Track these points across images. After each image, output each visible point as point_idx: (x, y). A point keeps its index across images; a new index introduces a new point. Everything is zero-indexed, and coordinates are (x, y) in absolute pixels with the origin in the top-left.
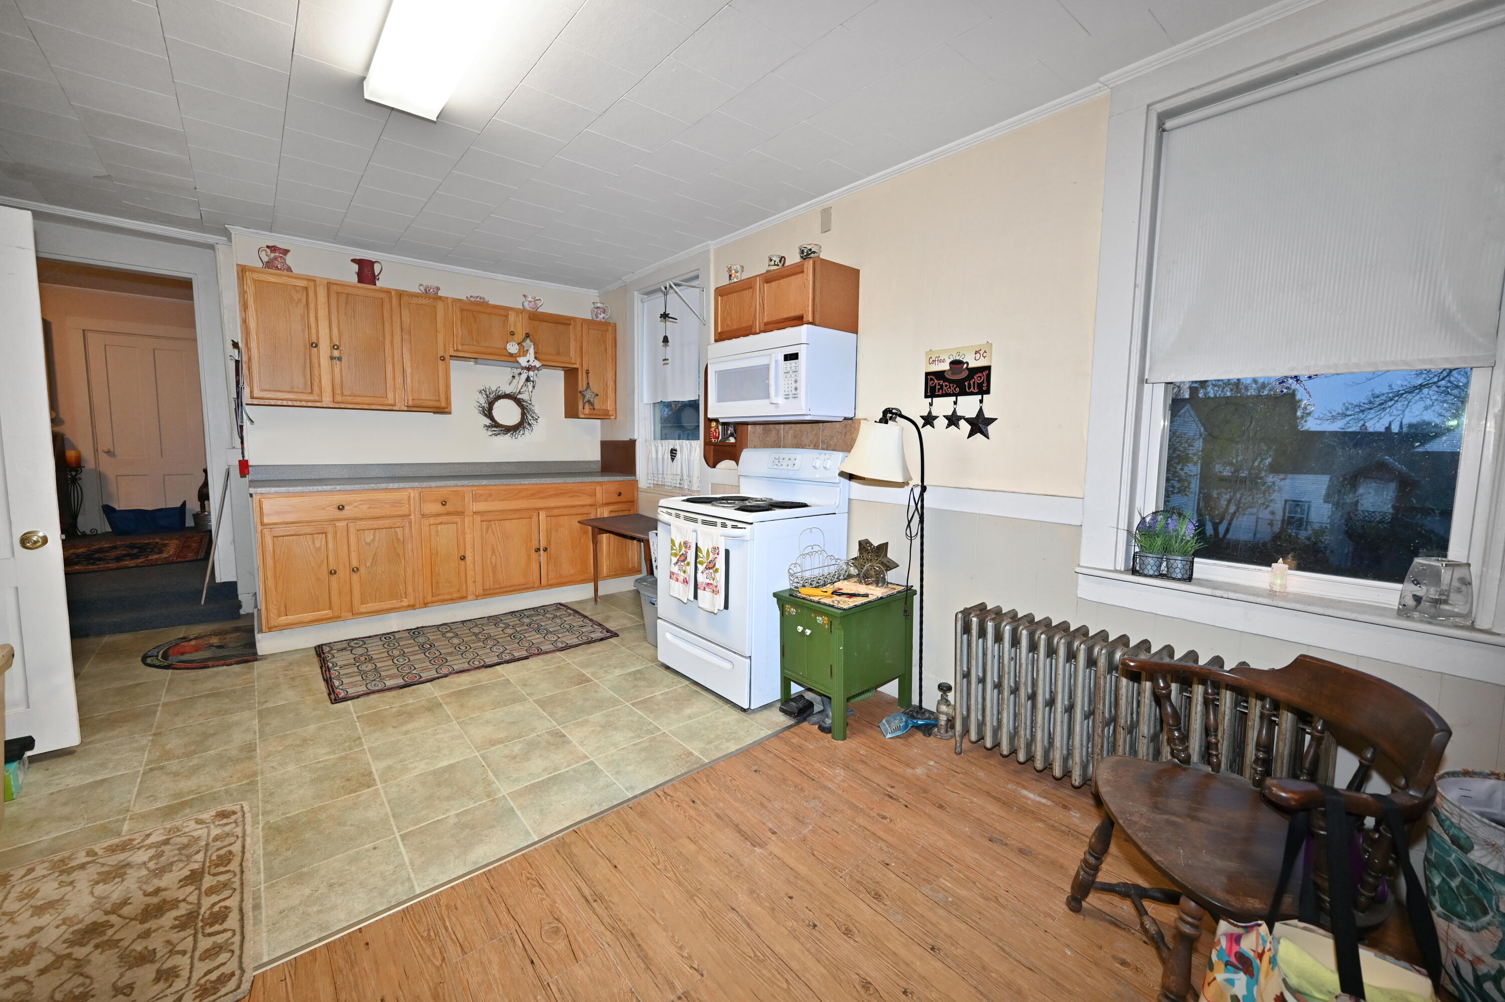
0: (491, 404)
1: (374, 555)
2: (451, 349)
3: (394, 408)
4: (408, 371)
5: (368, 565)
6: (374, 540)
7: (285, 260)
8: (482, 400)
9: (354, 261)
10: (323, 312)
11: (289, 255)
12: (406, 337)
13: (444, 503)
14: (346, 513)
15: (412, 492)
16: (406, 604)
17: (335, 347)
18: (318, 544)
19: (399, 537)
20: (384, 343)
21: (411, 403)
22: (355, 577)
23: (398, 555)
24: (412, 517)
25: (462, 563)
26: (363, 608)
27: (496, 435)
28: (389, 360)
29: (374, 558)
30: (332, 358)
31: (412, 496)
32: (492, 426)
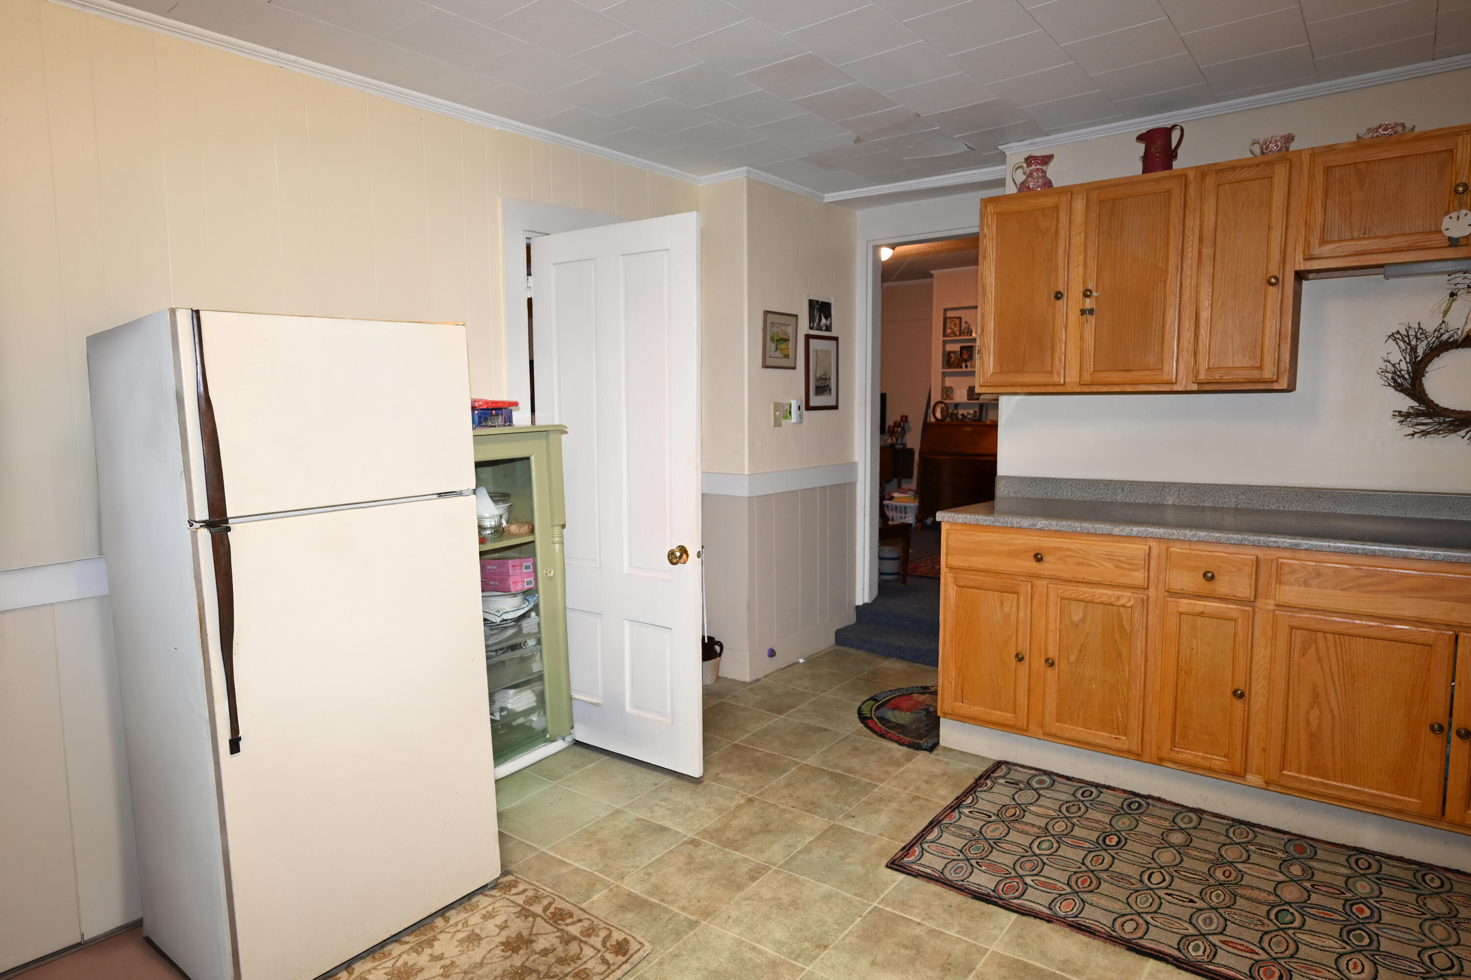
0: (1419, 368)
1: (1082, 645)
2: (1300, 257)
3: (1176, 388)
4: (1205, 315)
5: (1072, 658)
6: (1083, 620)
7: (1044, 172)
8: (1396, 355)
9: (1140, 138)
10: (1078, 240)
11: (1053, 164)
12: (1207, 251)
13: (1209, 577)
14: (1048, 567)
15: (1154, 544)
16: (1125, 747)
17: (1087, 294)
18: (1006, 609)
19: (1125, 623)
20: (1165, 272)
21: (1202, 376)
22: (1051, 674)
23: (1120, 655)
24: (1152, 592)
25: (1239, 704)
26: (1056, 727)
27: (1425, 433)
28: (1173, 301)
29: (1080, 651)
30: (1083, 312)
31: (1155, 552)
32: (1418, 414)
